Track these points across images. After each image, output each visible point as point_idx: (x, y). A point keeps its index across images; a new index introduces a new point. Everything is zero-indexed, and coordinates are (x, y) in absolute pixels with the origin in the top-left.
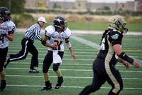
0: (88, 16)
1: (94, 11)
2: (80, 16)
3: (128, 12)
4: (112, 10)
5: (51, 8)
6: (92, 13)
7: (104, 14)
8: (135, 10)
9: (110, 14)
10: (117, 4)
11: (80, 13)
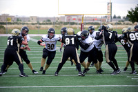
0: (38, 25)
1: (41, 22)
2: (32, 26)
3: (61, 23)
4: (52, 22)
5: (15, 21)
6: (40, 24)
7: (47, 24)
8: (66, 21)
9: (51, 24)
10: (54, 18)
11: (33, 24)
